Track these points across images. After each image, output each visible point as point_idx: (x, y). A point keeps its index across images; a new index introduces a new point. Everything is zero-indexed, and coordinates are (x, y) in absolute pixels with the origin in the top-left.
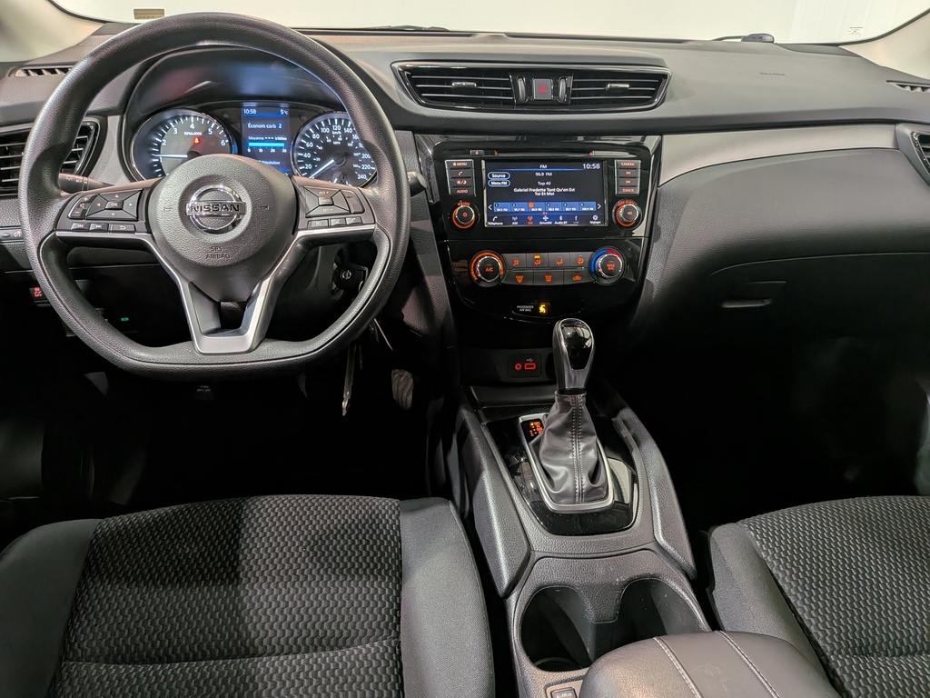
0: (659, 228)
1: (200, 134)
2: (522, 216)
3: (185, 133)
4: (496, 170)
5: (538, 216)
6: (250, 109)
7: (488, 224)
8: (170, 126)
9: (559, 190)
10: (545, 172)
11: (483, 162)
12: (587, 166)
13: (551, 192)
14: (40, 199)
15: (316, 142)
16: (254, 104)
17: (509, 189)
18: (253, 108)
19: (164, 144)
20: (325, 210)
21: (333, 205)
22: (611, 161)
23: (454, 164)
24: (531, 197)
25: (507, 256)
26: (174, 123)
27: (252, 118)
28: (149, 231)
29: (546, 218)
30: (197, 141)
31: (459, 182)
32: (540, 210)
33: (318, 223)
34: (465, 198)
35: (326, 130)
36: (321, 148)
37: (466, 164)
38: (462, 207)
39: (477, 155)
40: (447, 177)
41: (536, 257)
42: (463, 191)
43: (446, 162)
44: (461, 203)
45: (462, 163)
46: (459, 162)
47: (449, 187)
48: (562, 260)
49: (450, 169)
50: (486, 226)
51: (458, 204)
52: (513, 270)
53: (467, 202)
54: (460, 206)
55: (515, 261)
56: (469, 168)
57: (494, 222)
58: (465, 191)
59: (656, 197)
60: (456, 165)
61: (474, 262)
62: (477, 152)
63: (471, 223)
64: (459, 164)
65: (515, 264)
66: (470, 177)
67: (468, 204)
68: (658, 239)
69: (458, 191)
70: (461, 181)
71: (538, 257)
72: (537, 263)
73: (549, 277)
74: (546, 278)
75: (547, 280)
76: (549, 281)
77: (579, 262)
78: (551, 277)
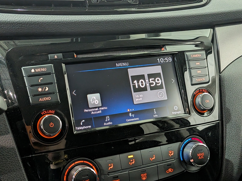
0: (228, 110)
7: (76, 129)
11: (63, 65)
12: (161, 60)
22: (182, 53)
23: (33, 71)
25: (102, 161)
31: (40, 90)
34: (48, 106)
37: (45, 70)
38: (47, 116)
39: (56, 59)
40: (27, 86)
41: (129, 157)
42: (46, 99)
43: (23, 69)
44: (46, 112)
45: (42, 69)
46: (37, 68)
47: (29, 95)
48: (154, 156)
49: (28, 77)
50: (75, 133)
51: (43, 114)
52: (108, 175)
53: (52, 111)
54: (44, 115)
55: (110, 165)
56: (49, 74)
57: (82, 126)
58: (47, 99)
59: (220, 82)
60: (34, 72)
61: (66, 174)
62: (56, 56)
63: (58, 132)
64: (38, 70)
65: (110, 167)
66: (52, 83)
67: (54, 112)
68: (230, 121)
69: (40, 100)
70: (42, 89)
71: (132, 156)
72: (132, 163)
73: (145, 175)
74: (142, 176)
75: (143, 178)
76: (145, 178)
77: (170, 155)
78: (146, 175)
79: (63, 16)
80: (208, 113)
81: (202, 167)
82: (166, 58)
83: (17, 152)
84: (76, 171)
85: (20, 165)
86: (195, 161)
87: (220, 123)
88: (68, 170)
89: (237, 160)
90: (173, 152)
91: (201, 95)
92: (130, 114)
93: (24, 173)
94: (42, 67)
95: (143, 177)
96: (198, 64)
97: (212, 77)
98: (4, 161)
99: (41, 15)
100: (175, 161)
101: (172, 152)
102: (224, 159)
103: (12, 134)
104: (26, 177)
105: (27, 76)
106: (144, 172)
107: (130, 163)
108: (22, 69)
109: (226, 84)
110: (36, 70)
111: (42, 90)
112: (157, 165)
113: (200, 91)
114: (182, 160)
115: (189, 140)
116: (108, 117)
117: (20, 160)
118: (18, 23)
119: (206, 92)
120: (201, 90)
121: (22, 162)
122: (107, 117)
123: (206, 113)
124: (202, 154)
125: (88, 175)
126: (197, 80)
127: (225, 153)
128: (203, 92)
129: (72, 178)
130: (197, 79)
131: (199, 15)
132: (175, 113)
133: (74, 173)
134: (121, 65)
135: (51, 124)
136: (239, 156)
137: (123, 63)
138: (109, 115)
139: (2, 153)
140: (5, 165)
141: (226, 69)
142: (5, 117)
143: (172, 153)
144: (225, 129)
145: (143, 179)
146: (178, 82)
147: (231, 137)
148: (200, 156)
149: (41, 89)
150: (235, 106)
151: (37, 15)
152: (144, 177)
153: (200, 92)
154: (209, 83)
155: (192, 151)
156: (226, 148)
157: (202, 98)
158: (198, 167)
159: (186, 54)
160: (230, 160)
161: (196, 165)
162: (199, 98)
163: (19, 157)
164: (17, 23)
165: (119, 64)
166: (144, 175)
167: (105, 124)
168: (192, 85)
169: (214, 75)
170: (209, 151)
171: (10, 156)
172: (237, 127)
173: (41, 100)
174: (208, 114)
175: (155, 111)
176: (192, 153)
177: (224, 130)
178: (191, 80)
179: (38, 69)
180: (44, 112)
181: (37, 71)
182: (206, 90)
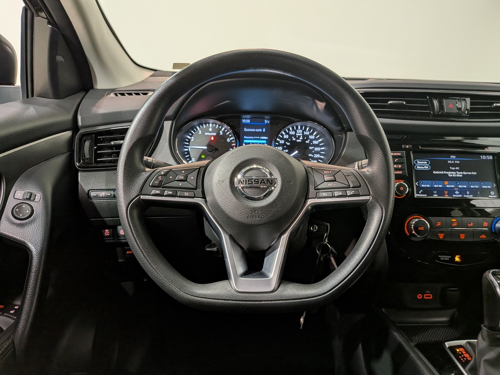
1: (215, 134)
2: (440, 191)
3: (206, 134)
4: (421, 158)
5: (451, 191)
6: (246, 121)
7: (416, 195)
8: (197, 129)
9: (465, 173)
10: (454, 160)
11: (412, 153)
12: (484, 157)
13: (459, 174)
14: (131, 173)
15: (286, 140)
16: (249, 116)
17: (430, 171)
18: (248, 119)
19: (192, 140)
20: (330, 185)
21: (335, 181)
24: (445, 178)
25: (433, 219)
26: (200, 127)
27: (247, 126)
28: (204, 197)
29: (457, 192)
30: (212, 138)
31: (395, 166)
32: (453, 186)
33: (324, 194)
35: (293, 133)
36: (289, 144)
41: (453, 220)
48: (472, 223)
52: (436, 230)
55: (438, 223)
56: (402, 157)
57: (420, 194)
58: (400, 172)
61: (406, 223)
62: (407, 146)
63: (405, 195)
66: (403, 163)
67: (403, 181)
71: (455, 220)
72: (454, 225)
76: (463, 238)
77: (484, 225)
78: (464, 235)
82: (487, 156)
88: (408, 220)
90: (487, 223)
94: (399, 153)
95: (461, 236)
100: (488, 230)
110: (394, 153)
114: (494, 231)
129: (411, 226)
132: (492, 196)
133: (413, 223)
135: (401, 188)
173: (395, 173)
180: (397, 181)
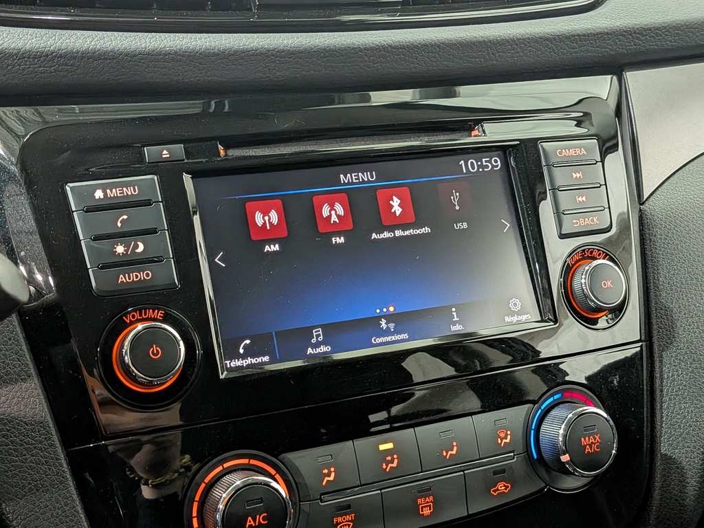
0: (667, 311)
11: (187, 179)
12: (470, 165)
22: (531, 144)
23: (99, 194)
25: (303, 460)
31: (120, 249)
34: (145, 298)
37: (135, 191)
38: (140, 327)
39: (166, 161)
40: (81, 237)
41: (382, 447)
42: (137, 276)
43: (71, 188)
44: (137, 316)
45: (125, 189)
46: (112, 186)
47: (89, 267)
48: (455, 444)
49: (86, 212)
50: (222, 377)
51: (128, 322)
52: (322, 502)
53: (156, 311)
54: (132, 323)
55: (326, 471)
56: (147, 203)
57: (244, 357)
58: (142, 276)
59: (643, 230)
60: (102, 197)
61: (197, 498)
62: (165, 152)
63: (174, 376)
64: (114, 193)
65: (327, 479)
66: (154, 231)
67: (160, 316)
68: (672, 343)
69: (122, 278)
70: (127, 246)
71: (390, 446)
72: (390, 465)
73: (428, 502)
74: (420, 504)
75: (422, 511)
76: (429, 511)
77: (500, 441)
78: (431, 502)
79: (185, 35)
80: (611, 319)
81: (596, 477)
82: (484, 160)
83: (54, 433)
84: (228, 488)
85: (64, 471)
86: (573, 460)
87: (644, 349)
88: (203, 485)
89: (694, 458)
90: (509, 433)
91: (587, 268)
92: (383, 322)
93: (75, 497)
94: (127, 185)
95: (422, 508)
96: (578, 175)
97: (620, 215)
98: (17, 461)
99: (121, 33)
100: (515, 459)
101: (507, 432)
102: (659, 455)
103: (38, 379)
104: (79, 508)
105: (83, 210)
106: (424, 492)
107: (384, 467)
108: (68, 189)
109: (659, 235)
110: (108, 191)
111: (125, 250)
112: (462, 473)
113: (586, 254)
114: (535, 456)
115: (556, 397)
116: (319, 331)
117: (62, 456)
118: (56, 56)
119: (604, 258)
120: (587, 251)
121: (70, 464)
122: (316, 332)
123: (605, 318)
124: (595, 439)
125: (261, 498)
126: (577, 223)
127: (661, 437)
128: (595, 259)
129: (216, 510)
130: (575, 221)
131: (578, 35)
132: (515, 319)
133: (222, 495)
134: (356, 179)
135: (153, 350)
136: (700, 446)
137: (360, 174)
138: (322, 326)
139: (11, 437)
140: (19, 472)
141: (658, 192)
142: (18, 329)
143: (506, 435)
144: (660, 367)
145: (424, 512)
146: (521, 230)
147: (676, 391)
148: (590, 443)
149: (124, 247)
150: (687, 300)
151: (109, 33)
152: (425, 507)
153: (584, 258)
154: (610, 231)
155: (566, 430)
156: (662, 422)
157: (593, 274)
158: (582, 476)
159: (542, 146)
160: (674, 459)
161: (577, 472)
162: (583, 277)
163: (59, 449)
164: (52, 54)
165: (349, 175)
166: (427, 500)
167: (310, 351)
168: (563, 236)
169: (626, 211)
170: (615, 431)
171: (32, 444)
172: (694, 360)
173: (124, 279)
174: (610, 321)
175: (454, 313)
176: (565, 436)
177: (657, 370)
178: (560, 224)
179: (114, 190)
180: (133, 316)
181: (112, 196)
182: (604, 252)
